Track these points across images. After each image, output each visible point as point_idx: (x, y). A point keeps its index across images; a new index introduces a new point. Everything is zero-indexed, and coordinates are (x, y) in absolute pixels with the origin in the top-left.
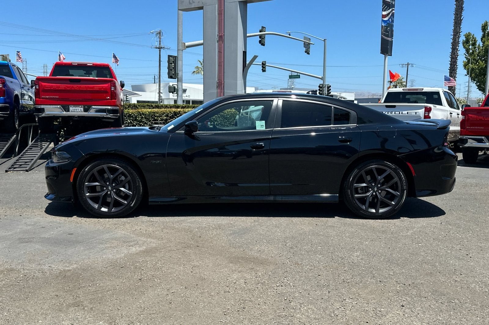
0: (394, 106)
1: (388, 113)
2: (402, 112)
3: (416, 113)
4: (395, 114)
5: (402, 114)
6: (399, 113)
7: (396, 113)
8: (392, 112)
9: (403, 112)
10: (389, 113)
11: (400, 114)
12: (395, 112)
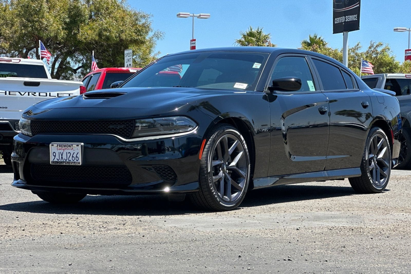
0: (37, 84)
1: (29, 95)
2: (50, 94)
3: (69, 94)
4: (39, 95)
5: (50, 96)
6: (45, 94)
7: (41, 94)
8: (35, 93)
9: (52, 94)
10: (30, 93)
11: (46, 96)
12: (39, 93)
